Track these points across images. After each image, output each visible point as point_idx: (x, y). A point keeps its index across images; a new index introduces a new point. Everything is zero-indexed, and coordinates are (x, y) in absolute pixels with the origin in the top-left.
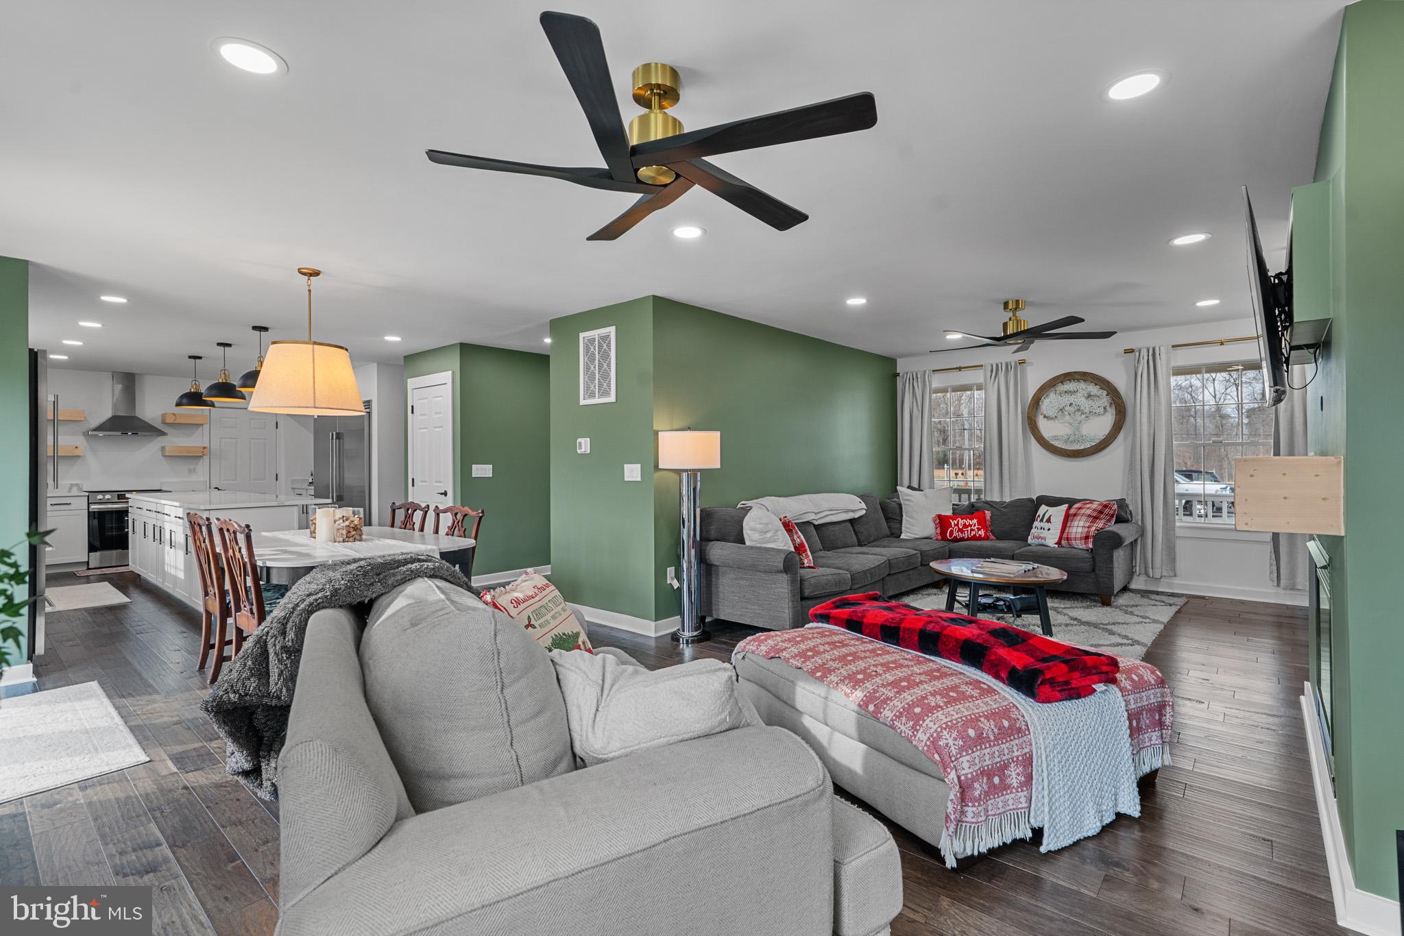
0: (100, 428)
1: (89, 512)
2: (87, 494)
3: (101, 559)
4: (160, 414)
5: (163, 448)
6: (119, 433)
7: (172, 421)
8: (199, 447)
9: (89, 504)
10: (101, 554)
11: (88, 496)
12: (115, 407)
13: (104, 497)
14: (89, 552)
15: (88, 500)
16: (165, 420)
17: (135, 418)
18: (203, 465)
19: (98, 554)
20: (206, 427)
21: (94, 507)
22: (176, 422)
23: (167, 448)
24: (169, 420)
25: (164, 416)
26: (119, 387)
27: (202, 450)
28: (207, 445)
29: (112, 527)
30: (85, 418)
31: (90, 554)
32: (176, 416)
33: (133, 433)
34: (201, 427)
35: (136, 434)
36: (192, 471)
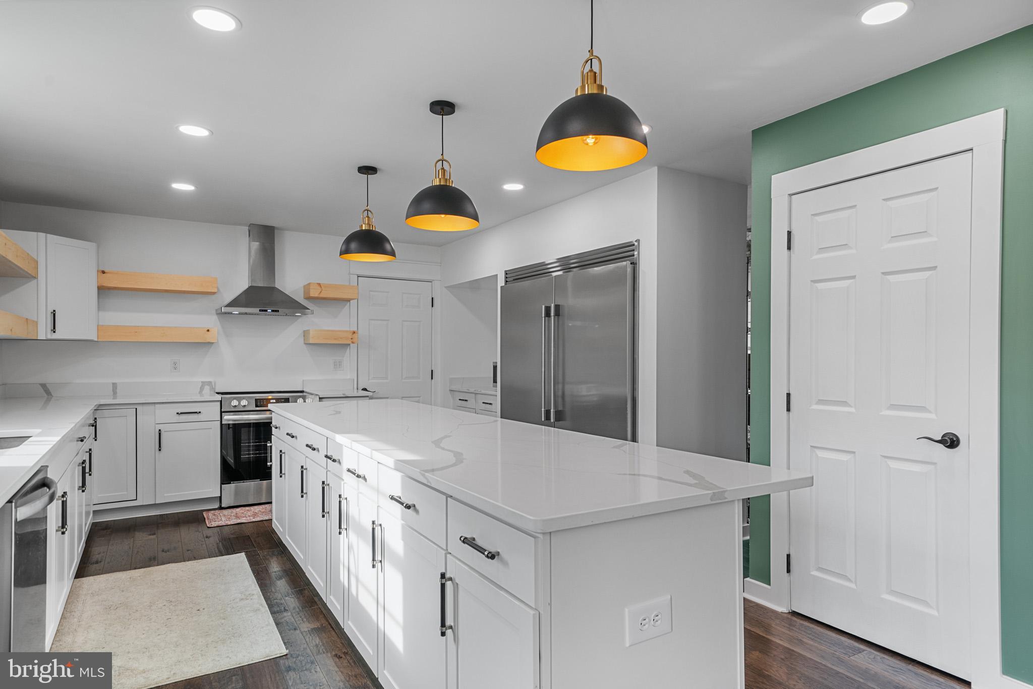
0: (234, 303)
1: (221, 425)
2: (219, 397)
3: (237, 493)
4: (302, 285)
5: (306, 334)
6: (256, 310)
7: (316, 295)
8: (346, 331)
9: (221, 412)
10: (236, 487)
11: (221, 401)
12: (252, 274)
13: (239, 403)
14: (222, 483)
15: (221, 408)
16: (309, 293)
17: (274, 289)
18: (349, 357)
19: (232, 486)
20: (353, 303)
21: (229, 418)
22: (322, 295)
23: (311, 333)
24: (314, 293)
25: (307, 288)
26: (256, 245)
27: (350, 336)
28: (355, 329)
29: (249, 446)
30: (218, 289)
31: (223, 486)
32: (321, 287)
33: (273, 311)
34: (349, 303)
35: (276, 311)
36: (338, 365)
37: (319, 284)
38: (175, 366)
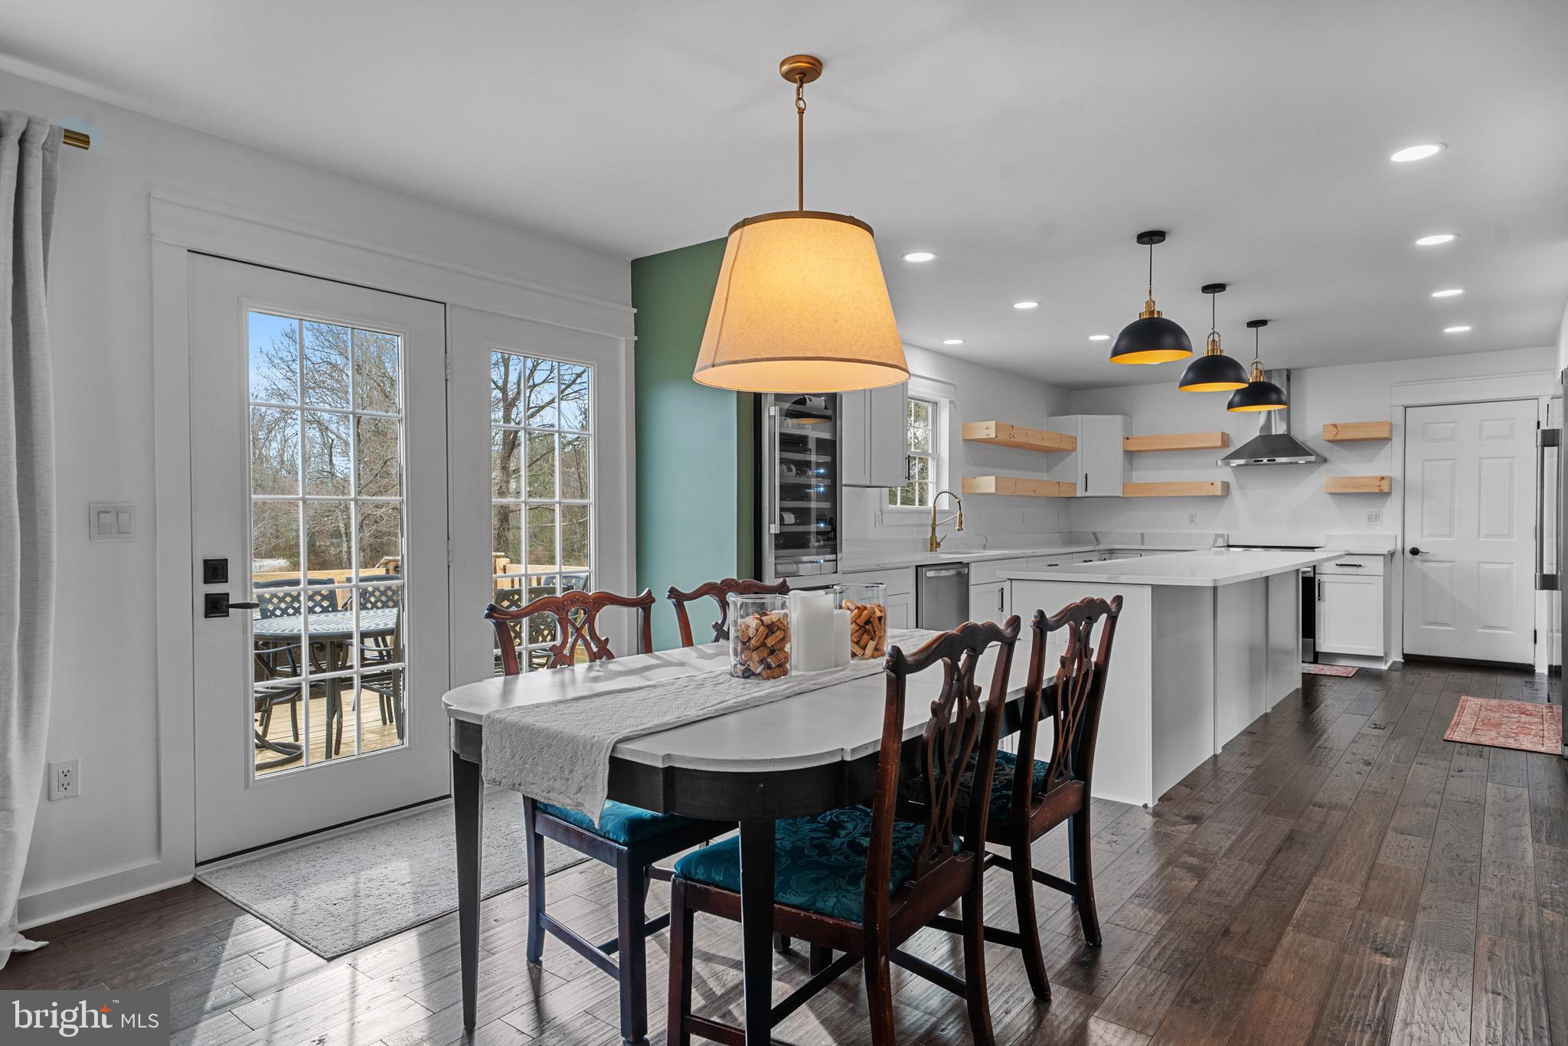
0: (1233, 455)
6: (1251, 461)
16: (1326, 436)
18: (1391, 509)
20: (1397, 441)
22: (1338, 438)
25: (1324, 429)
27: (1376, 483)
32: (1337, 428)
33: (1268, 460)
34: (1390, 443)
35: (1272, 460)
36: (1373, 519)
37: (1335, 426)
38: (1192, 519)
